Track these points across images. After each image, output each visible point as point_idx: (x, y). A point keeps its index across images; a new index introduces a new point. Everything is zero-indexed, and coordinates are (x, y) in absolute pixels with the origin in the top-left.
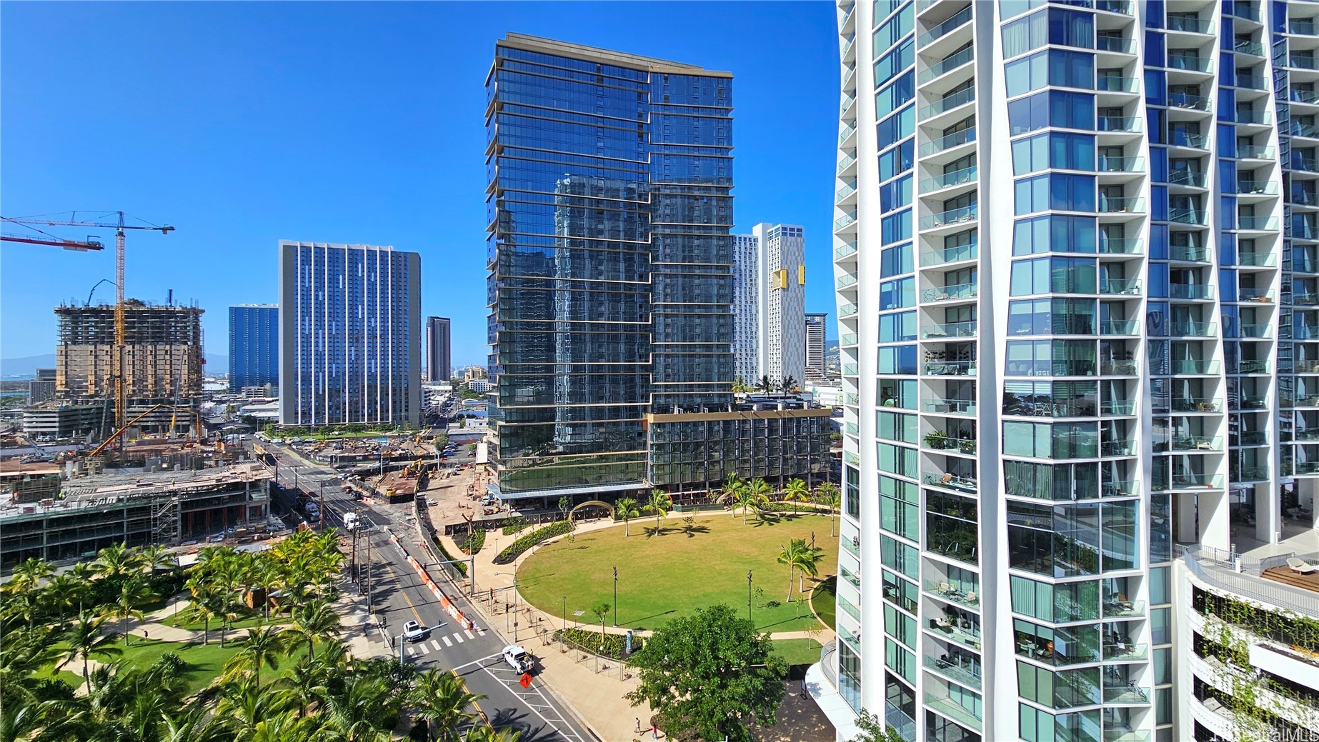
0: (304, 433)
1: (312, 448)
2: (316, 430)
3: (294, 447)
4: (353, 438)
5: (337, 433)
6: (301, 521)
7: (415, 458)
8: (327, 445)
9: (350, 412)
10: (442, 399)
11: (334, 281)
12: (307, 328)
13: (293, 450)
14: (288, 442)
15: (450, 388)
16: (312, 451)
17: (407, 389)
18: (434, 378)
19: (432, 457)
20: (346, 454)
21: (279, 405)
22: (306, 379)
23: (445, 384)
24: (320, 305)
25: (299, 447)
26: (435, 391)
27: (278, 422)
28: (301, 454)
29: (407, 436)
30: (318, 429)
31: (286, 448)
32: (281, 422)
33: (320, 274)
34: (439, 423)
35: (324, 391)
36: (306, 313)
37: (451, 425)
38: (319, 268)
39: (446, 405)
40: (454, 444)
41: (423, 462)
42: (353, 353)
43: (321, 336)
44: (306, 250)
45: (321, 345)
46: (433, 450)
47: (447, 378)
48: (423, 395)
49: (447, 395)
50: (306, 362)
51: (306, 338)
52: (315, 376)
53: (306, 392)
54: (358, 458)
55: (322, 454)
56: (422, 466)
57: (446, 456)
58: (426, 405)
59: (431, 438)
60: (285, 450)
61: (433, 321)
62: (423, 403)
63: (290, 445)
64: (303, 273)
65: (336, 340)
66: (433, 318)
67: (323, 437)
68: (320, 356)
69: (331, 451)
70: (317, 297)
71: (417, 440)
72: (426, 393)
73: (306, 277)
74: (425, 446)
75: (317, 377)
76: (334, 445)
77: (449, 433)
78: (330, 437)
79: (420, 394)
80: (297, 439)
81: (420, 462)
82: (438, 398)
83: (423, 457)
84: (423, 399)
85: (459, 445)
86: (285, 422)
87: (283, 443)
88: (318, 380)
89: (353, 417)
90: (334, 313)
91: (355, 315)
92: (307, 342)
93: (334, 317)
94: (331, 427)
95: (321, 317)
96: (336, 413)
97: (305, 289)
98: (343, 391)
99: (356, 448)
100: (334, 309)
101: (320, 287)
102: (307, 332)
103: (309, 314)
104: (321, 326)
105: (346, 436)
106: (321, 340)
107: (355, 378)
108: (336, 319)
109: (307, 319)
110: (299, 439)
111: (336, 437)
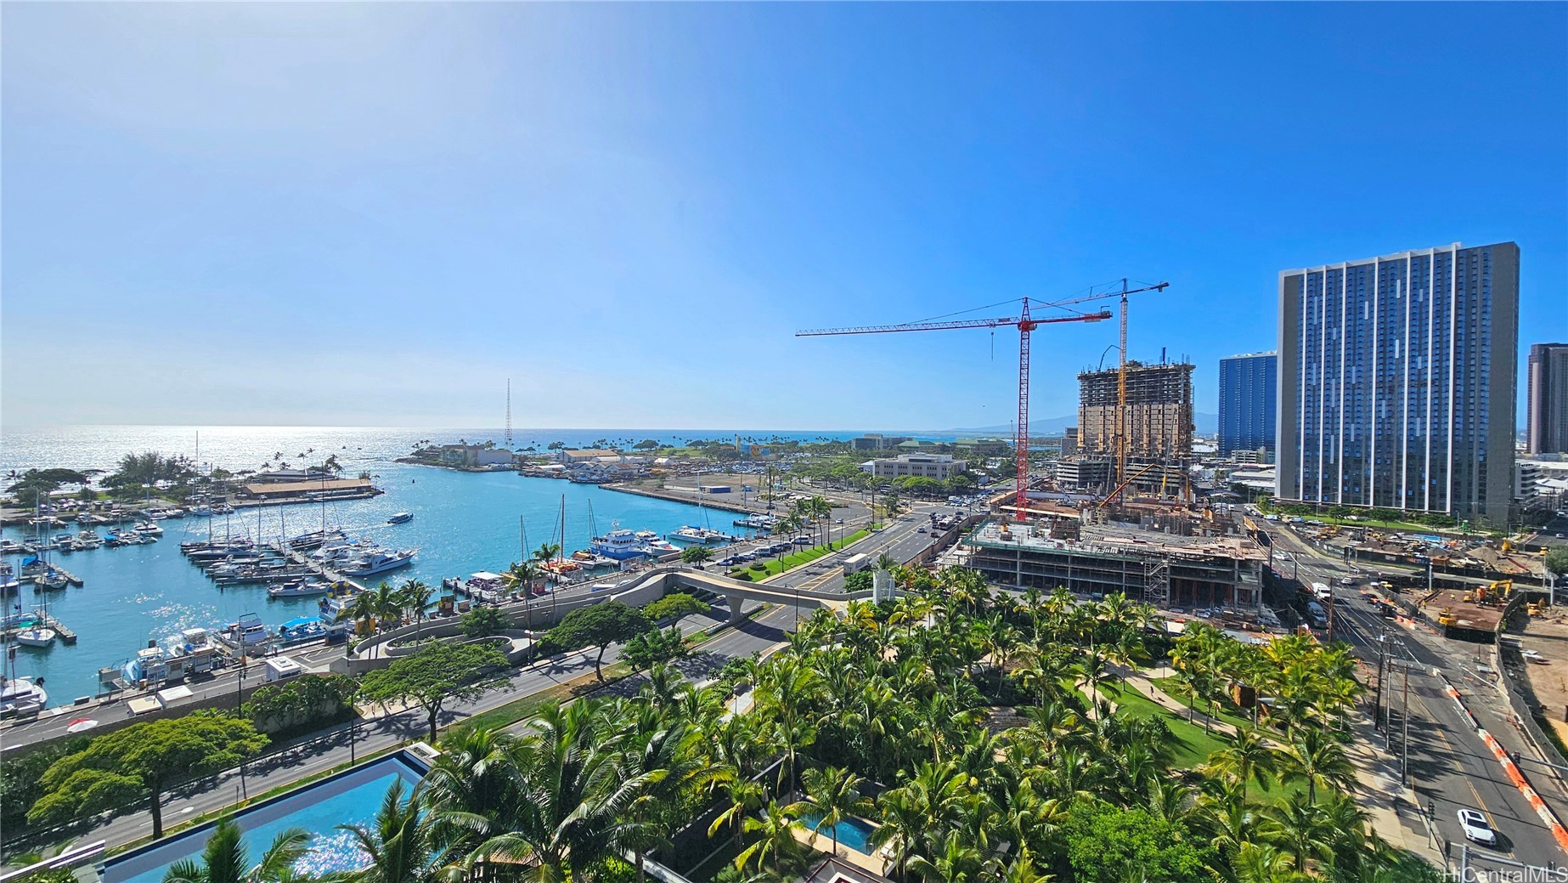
0: (1306, 512)
1: (1317, 533)
2: (1324, 510)
3: (1294, 528)
4: (1381, 529)
5: (1354, 518)
6: (1300, 623)
7: (1497, 576)
8: (1340, 533)
9: (1377, 491)
10: (1561, 485)
11: (1355, 311)
12: (1314, 377)
13: (1292, 531)
14: (1285, 520)
16: (1318, 537)
17: (1482, 465)
18: (1543, 446)
19: (1536, 582)
20: (1369, 549)
21: (1275, 473)
22: (1311, 443)
24: (1333, 346)
25: (1300, 529)
26: (1547, 471)
27: (1273, 494)
28: (1303, 538)
29: (1482, 539)
30: (1327, 509)
31: (1283, 527)
32: (1277, 495)
33: (1333, 305)
34: (1554, 525)
35: (1336, 460)
36: (1313, 357)
38: (1333, 297)
41: (1516, 586)
42: (1383, 409)
43: (1333, 387)
44: (1315, 277)
45: (1333, 399)
46: (1540, 571)
48: (1519, 476)
50: (1312, 421)
51: (1313, 391)
52: (1324, 440)
53: (1311, 460)
54: (1388, 558)
55: (1332, 543)
56: (1513, 592)
58: (1524, 492)
59: (1532, 548)
60: (1281, 530)
61: (1545, 351)
62: (1518, 489)
63: (1288, 524)
64: (1310, 308)
65: (1357, 391)
66: (1545, 347)
67: (1333, 520)
68: (1332, 415)
69: (1346, 541)
70: (1329, 335)
71: (1504, 548)
72: (1525, 472)
73: (1313, 312)
74: (1521, 560)
75: (1327, 441)
76: (1351, 533)
78: (1343, 521)
79: (1512, 474)
80: (1297, 519)
81: (1508, 584)
84: (1519, 482)
86: (1282, 494)
87: (1279, 521)
88: (1329, 445)
89: (1382, 498)
90: (1354, 355)
91: (1388, 355)
92: (1314, 396)
93: (1354, 361)
94: (1346, 509)
95: (1334, 362)
96: (1354, 490)
97: (1313, 328)
98: (1366, 461)
99: (1385, 543)
100: (1354, 349)
101: (1335, 323)
102: (1314, 383)
103: (1317, 360)
104: (1334, 374)
105: (1368, 523)
106: (1333, 392)
107: (1386, 444)
108: (1357, 363)
109: (1314, 365)
110: (1299, 519)
111: (1353, 523)
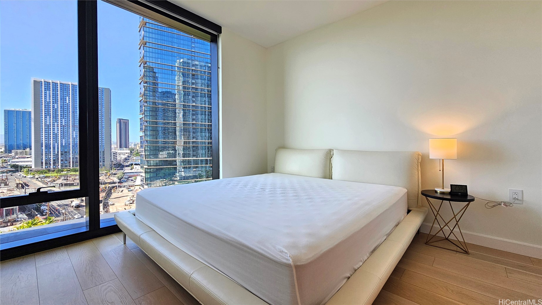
0: (46, 173)
1: (50, 180)
2: (53, 171)
3: (40, 179)
4: (74, 175)
5: (65, 172)
6: (37, 215)
7: (106, 183)
8: (59, 178)
9: (73, 162)
10: (123, 157)
11: (63, 99)
12: (48, 121)
13: (39, 181)
14: (37, 177)
15: (129, 151)
16: (50, 181)
17: (103, 152)
18: (121, 147)
19: (114, 183)
20: (68, 182)
21: (33, 159)
22: (48, 147)
23: (126, 150)
24: (56, 111)
25: (43, 179)
26: (121, 153)
27: (31, 167)
28: (43, 182)
29: (103, 173)
31: (35, 180)
32: (33, 167)
33: (55, 96)
34: (121, 167)
35: (58, 152)
36: (47, 114)
37: (126, 168)
38: (55, 93)
39: (126, 159)
40: (127, 177)
41: (109, 185)
42: (74, 134)
43: (56, 126)
44: (47, 84)
45: (56, 130)
46: (116, 180)
47: (128, 147)
48: (112, 154)
49: (127, 155)
50: (48, 138)
51: (48, 127)
52: (53, 145)
53: (48, 153)
54: (75, 184)
55: (55, 182)
56: (109, 187)
57: (122, 182)
58: (114, 159)
59: (115, 174)
60: (34, 181)
61: (120, 121)
62: (113, 158)
63: (37, 178)
64: (45, 95)
65: (65, 128)
66: (120, 119)
67: (57, 174)
68: (56, 136)
69: (60, 181)
70: (54, 107)
71: (108, 175)
72: (114, 153)
73: (47, 97)
74: (112, 178)
75: (54, 145)
76: (63, 178)
77: (125, 172)
78: (61, 174)
80: (42, 176)
81: (107, 185)
82: (122, 156)
83: (110, 183)
84: (112, 156)
85: (129, 177)
86: (35, 166)
87: (34, 177)
88: (55, 147)
89: (75, 165)
90: (63, 115)
91: (75, 116)
92: (48, 129)
93: (63, 117)
94: (62, 170)
95: (56, 116)
96: (65, 163)
97: (47, 103)
98: (69, 152)
99: (75, 179)
100: (63, 113)
101: (56, 102)
102: (48, 123)
103: (49, 115)
104: (56, 121)
105: (70, 174)
106: (56, 128)
107: (75, 146)
109: (48, 117)
110: (43, 176)
111: (65, 174)
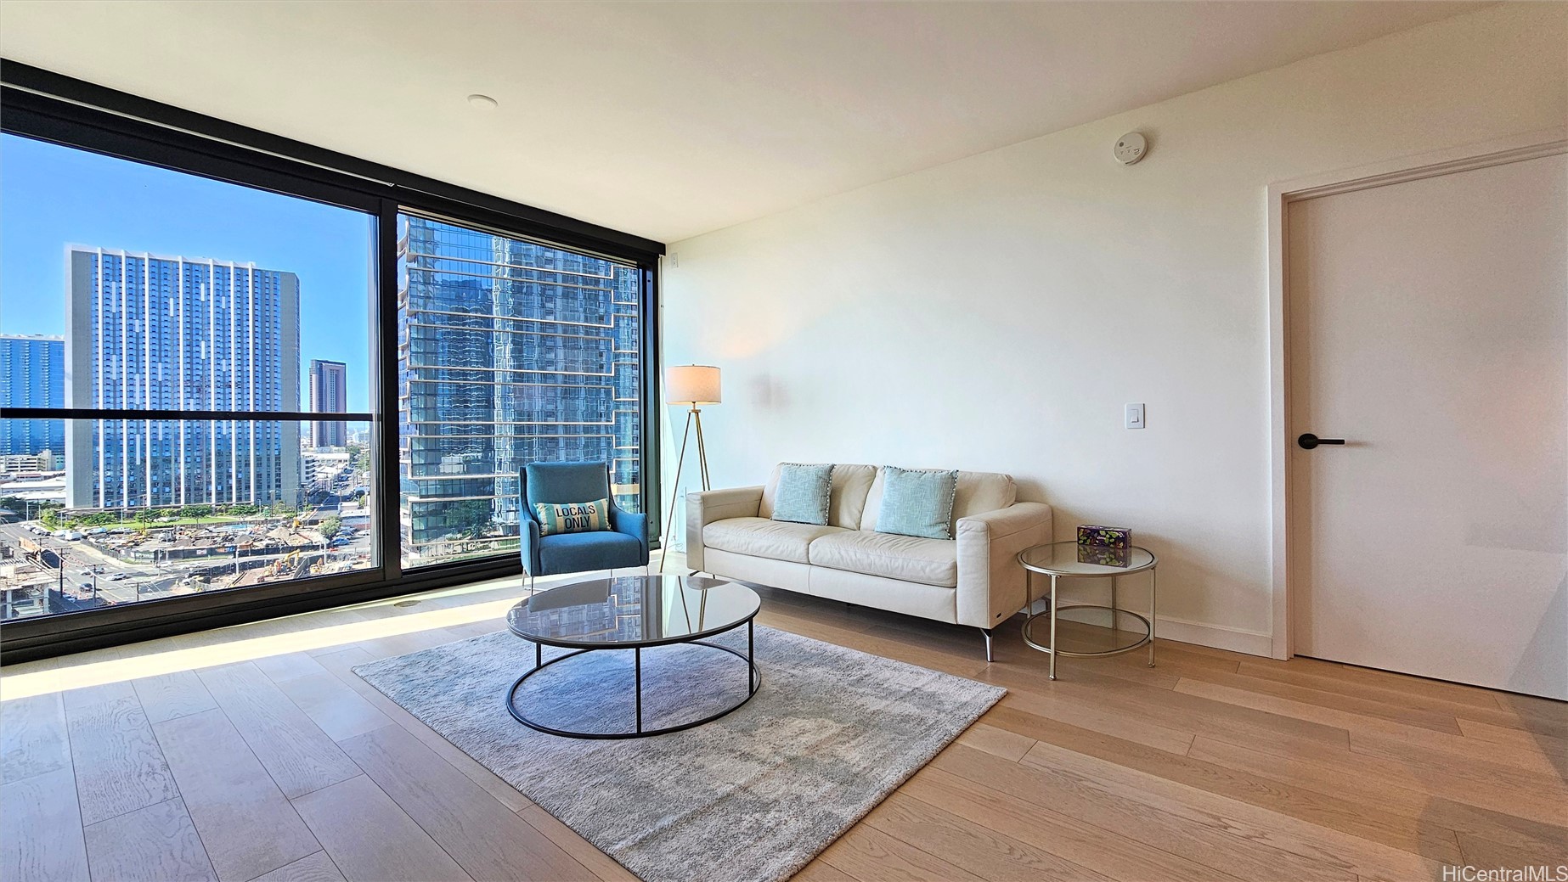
0: (109, 520)
1: (122, 542)
2: (131, 516)
3: (93, 540)
4: (193, 526)
5: (166, 519)
7: (291, 549)
8: (150, 537)
9: (188, 490)
10: (333, 472)
11: (159, 305)
12: (114, 370)
13: (91, 545)
14: (81, 533)
15: (347, 456)
16: (123, 545)
17: (278, 458)
18: (322, 443)
19: (316, 548)
20: (181, 548)
21: (67, 481)
22: (112, 444)
23: (338, 451)
24: (136, 339)
25: (101, 540)
26: (323, 461)
27: (63, 505)
28: (104, 549)
29: (278, 521)
30: (134, 514)
31: (78, 542)
32: (70, 505)
33: (135, 295)
34: (328, 502)
35: (144, 461)
36: (112, 349)
37: (344, 504)
38: (134, 286)
39: (339, 478)
40: (349, 530)
41: (301, 554)
42: (192, 407)
43: (137, 383)
44: (112, 262)
45: (137, 395)
46: (318, 538)
47: (342, 442)
48: (303, 465)
49: (341, 465)
51: (113, 385)
52: (129, 440)
53: (113, 463)
54: (199, 552)
55: (140, 549)
56: (301, 559)
57: (337, 546)
58: (307, 478)
59: (316, 522)
60: (77, 545)
61: (320, 366)
62: (304, 476)
63: (85, 537)
64: (107, 292)
65: (163, 389)
66: (320, 363)
67: (142, 525)
69: (154, 545)
70: (131, 328)
71: (294, 525)
72: (307, 462)
73: (111, 299)
74: (305, 533)
75: (131, 440)
76: (162, 535)
77: (342, 515)
78: (153, 525)
79: (299, 463)
80: (97, 529)
81: (297, 555)
82: (328, 469)
83: (303, 548)
84: (303, 471)
85: (356, 530)
86: (76, 505)
87: (73, 536)
88: (134, 445)
89: (192, 496)
90: (160, 351)
91: (195, 355)
92: (115, 392)
93: (160, 357)
94: (156, 511)
95: (137, 356)
96: (164, 491)
97: (111, 316)
98: (176, 460)
99: (196, 539)
100: (160, 345)
101: (137, 314)
102: (114, 377)
103: (118, 352)
104: (138, 368)
105: (181, 522)
106: (137, 388)
107: (195, 442)
108: (163, 360)
109: (114, 358)
110: (100, 530)
111: (164, 525)
